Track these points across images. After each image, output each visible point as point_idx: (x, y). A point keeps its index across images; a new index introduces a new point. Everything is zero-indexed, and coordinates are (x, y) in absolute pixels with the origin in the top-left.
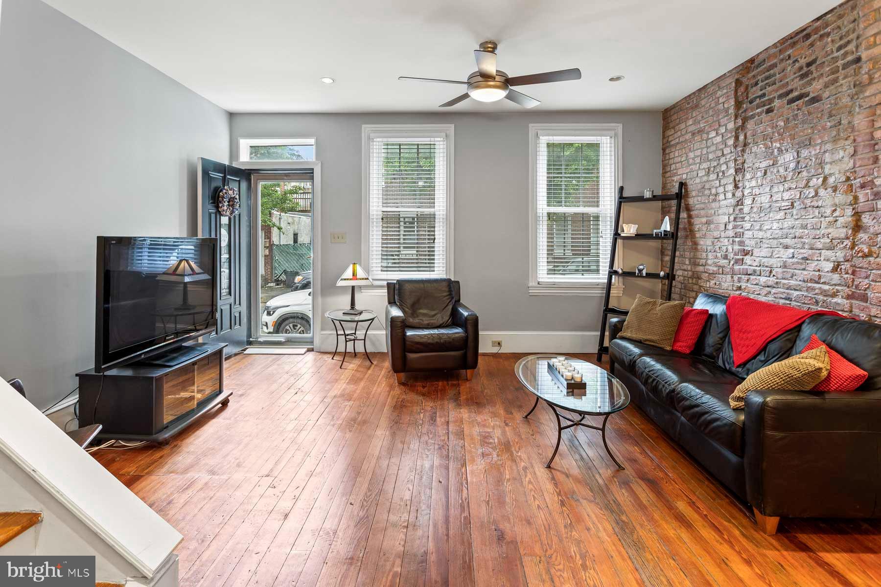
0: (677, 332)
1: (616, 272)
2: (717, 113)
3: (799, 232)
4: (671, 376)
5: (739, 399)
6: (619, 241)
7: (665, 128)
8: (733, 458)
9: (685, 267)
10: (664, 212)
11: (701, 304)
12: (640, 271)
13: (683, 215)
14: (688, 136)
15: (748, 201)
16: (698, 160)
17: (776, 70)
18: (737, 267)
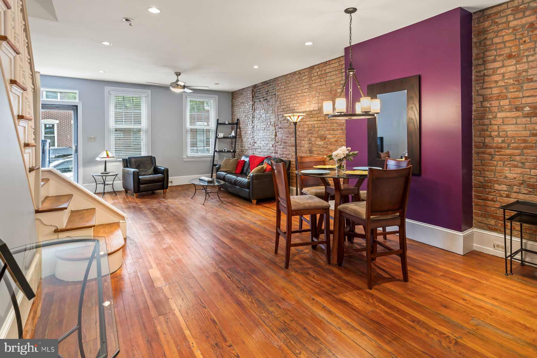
0: (236, 168)
1: (216, 151)
2: (247, 98)
3: (266, 136)
4: (234, 177)
5: (249, 176)
6: (217, 139)
7: (233, 99)
8: (247, 190)
9: (239, 148)
10: (232, 129)
11: (243, 158)
12: (225, 150)
13: (238, 130)
14: (240, 103)
15: (255, 127)
16: (242, 112)
17: (261, 90)
18: (253, 147)
